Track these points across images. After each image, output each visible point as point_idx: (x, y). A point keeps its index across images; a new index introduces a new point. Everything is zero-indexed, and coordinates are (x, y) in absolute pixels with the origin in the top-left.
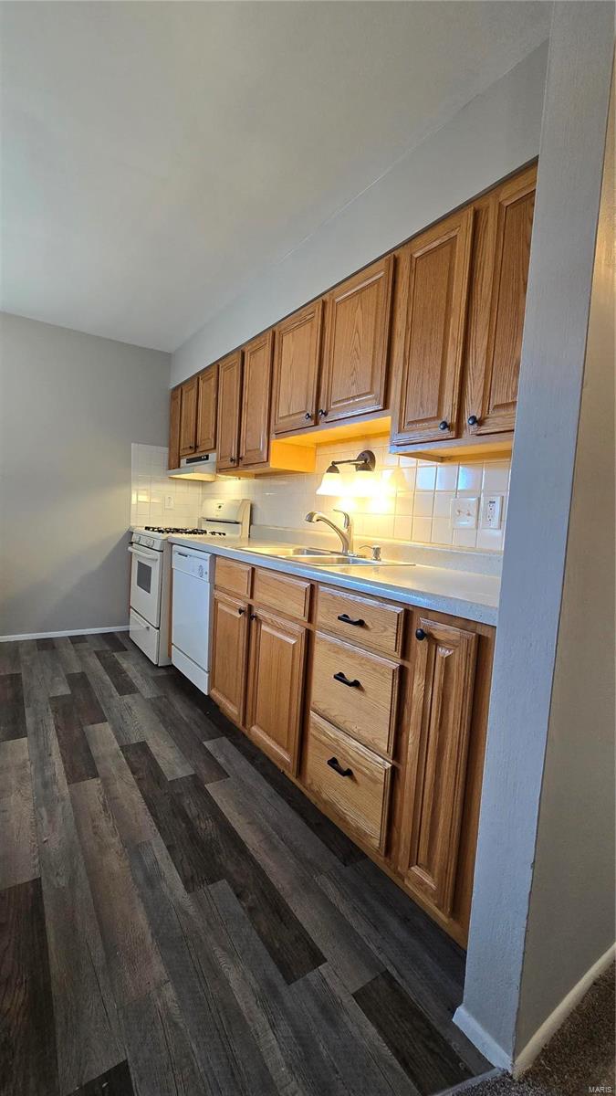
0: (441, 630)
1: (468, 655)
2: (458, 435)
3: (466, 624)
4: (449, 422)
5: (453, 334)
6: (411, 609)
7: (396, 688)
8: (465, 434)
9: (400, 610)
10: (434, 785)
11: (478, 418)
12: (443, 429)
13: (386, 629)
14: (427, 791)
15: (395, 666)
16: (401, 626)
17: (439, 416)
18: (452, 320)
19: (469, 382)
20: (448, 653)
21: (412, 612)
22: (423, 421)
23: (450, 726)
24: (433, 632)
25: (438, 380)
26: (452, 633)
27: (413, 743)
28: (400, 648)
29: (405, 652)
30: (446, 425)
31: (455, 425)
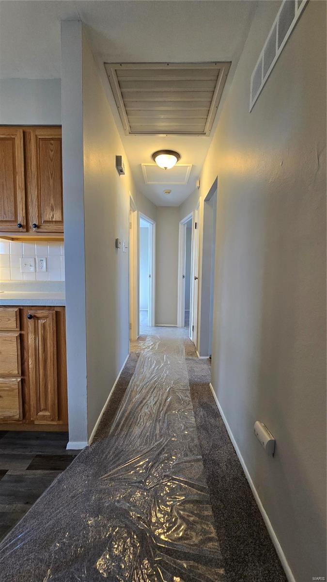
0: (39, 313)
1: (53, 319)
2: (27, 231)
3: (50, 308)
4: (22, 224)
5: (19, 185)
6: (22, 308)
7: (19, 344)
8: (31, 231)
9: (16, 309)
10: (45, 376)
11: (37, 224)
12: (20, 227)
13: (9, 320)
14: (41, 380)
15: (17, 334)
16: (18, 317)
17: (16, 221)
18: (17, 177)
19: (30, 208)
20: (43, 322)
21: (23, 309)
22: (6, 221)
23: (49, 349)
24: (36, 315)
25: (13, 204)
26: (44, 313)
27: (32, 363)
28: (19, 326)
29: (21, 327)
30: (20, 226)
31: (25, 226)
